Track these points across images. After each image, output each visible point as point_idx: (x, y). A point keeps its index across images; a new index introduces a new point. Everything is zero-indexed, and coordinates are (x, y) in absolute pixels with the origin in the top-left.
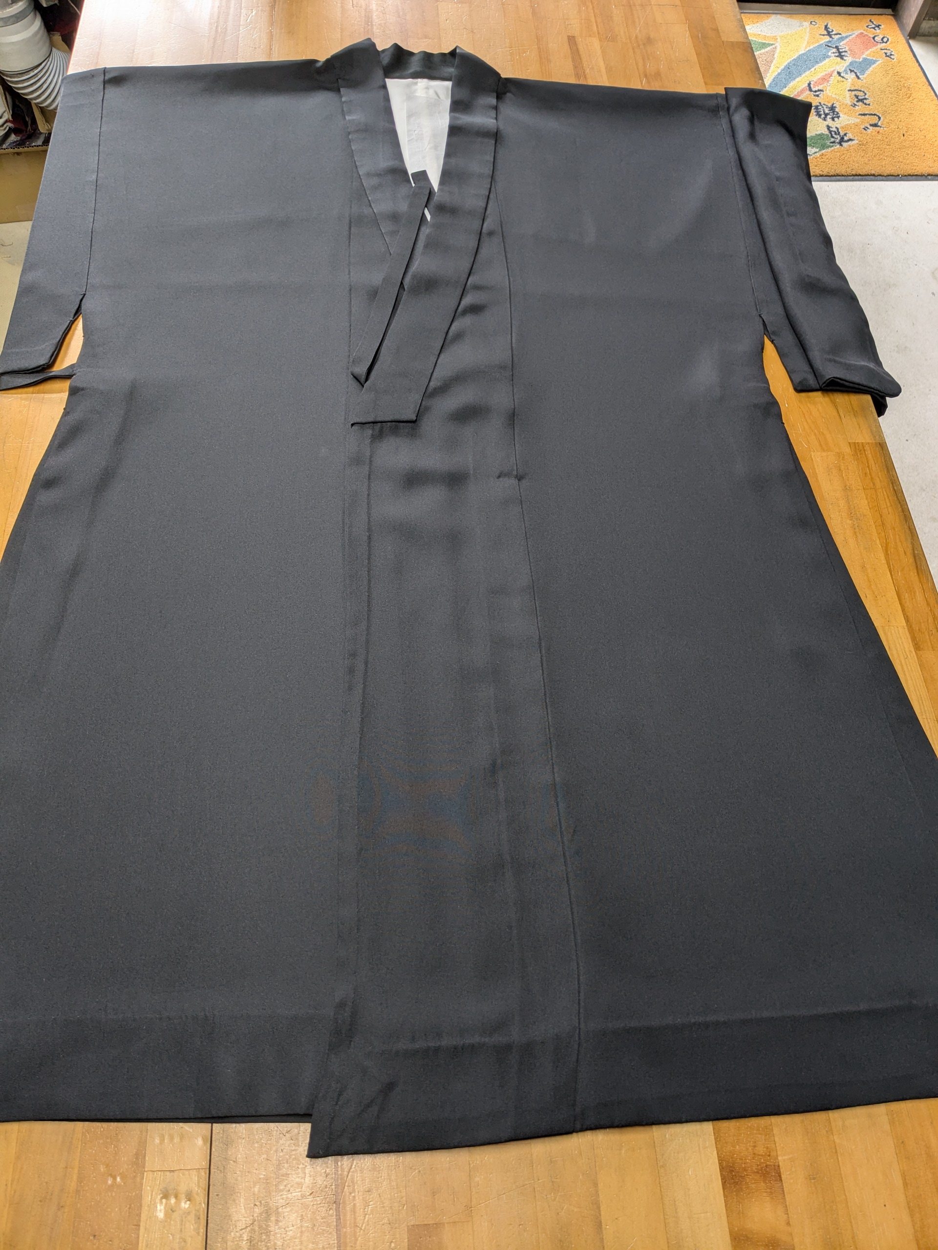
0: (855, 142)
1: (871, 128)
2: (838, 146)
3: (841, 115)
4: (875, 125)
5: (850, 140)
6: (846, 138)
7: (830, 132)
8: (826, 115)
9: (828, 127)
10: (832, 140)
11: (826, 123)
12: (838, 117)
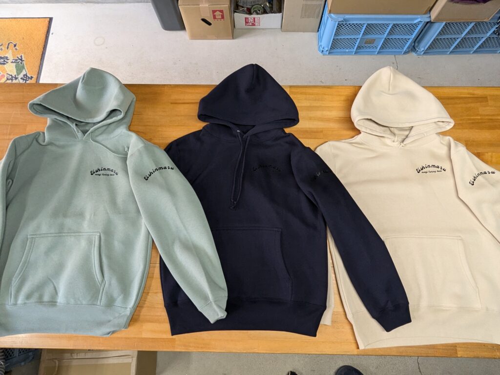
0: (23, 55)
1: (16, 47)
2: (24, 62)
3: (6, 56)
4: (15, 46)
5: (21, 57)
6: (20, 58)
7: (15, 62)
8: (4, 61)
9: (12, 62)
10: (20, 63)
11: (9, 63)
12: (7, 57)
